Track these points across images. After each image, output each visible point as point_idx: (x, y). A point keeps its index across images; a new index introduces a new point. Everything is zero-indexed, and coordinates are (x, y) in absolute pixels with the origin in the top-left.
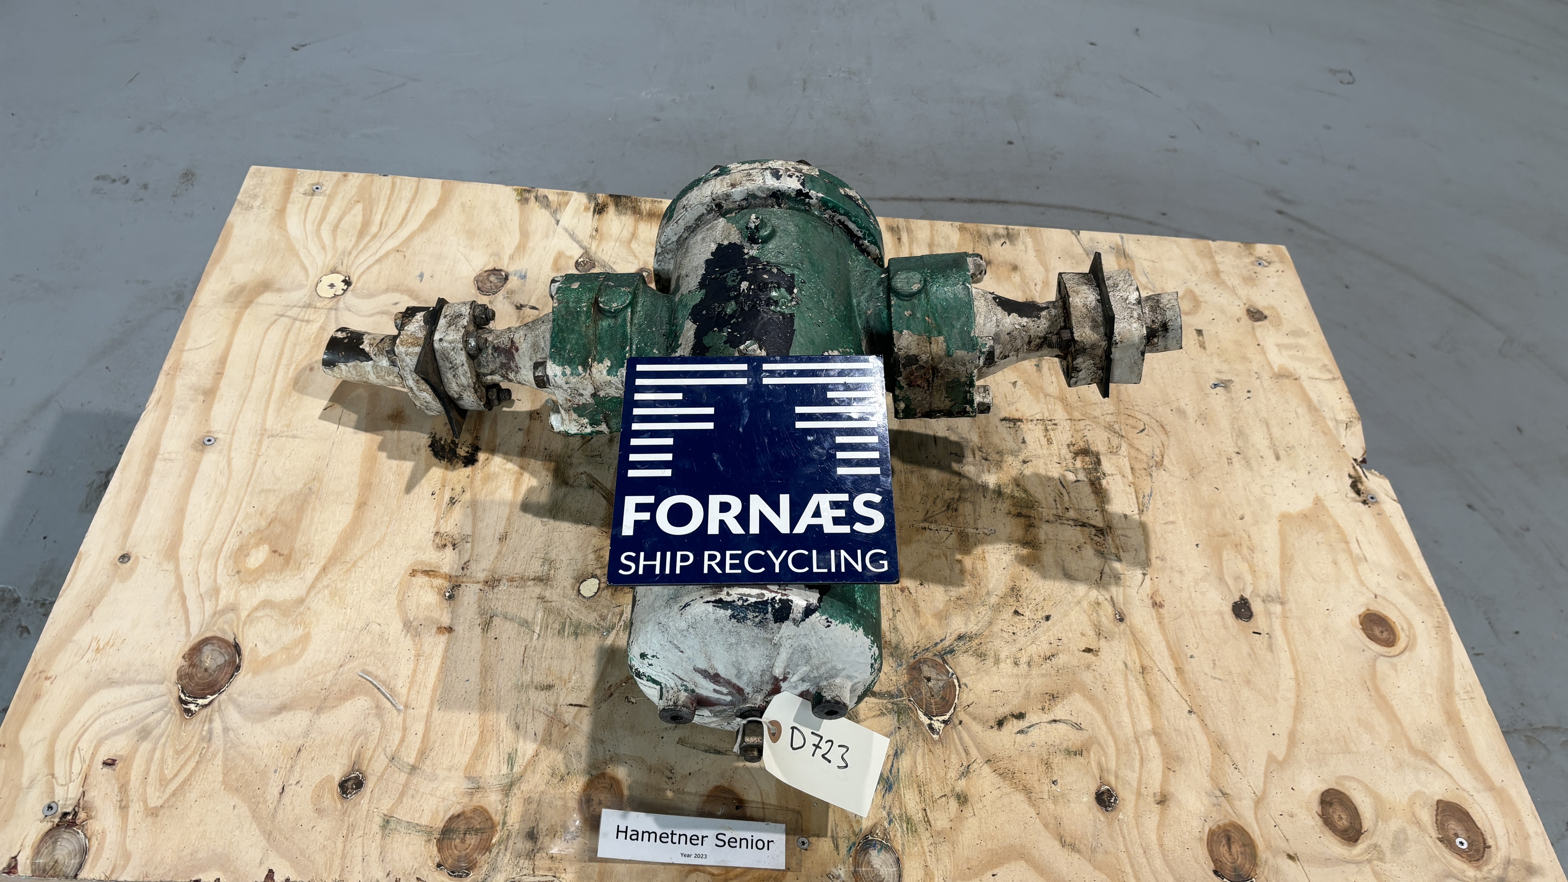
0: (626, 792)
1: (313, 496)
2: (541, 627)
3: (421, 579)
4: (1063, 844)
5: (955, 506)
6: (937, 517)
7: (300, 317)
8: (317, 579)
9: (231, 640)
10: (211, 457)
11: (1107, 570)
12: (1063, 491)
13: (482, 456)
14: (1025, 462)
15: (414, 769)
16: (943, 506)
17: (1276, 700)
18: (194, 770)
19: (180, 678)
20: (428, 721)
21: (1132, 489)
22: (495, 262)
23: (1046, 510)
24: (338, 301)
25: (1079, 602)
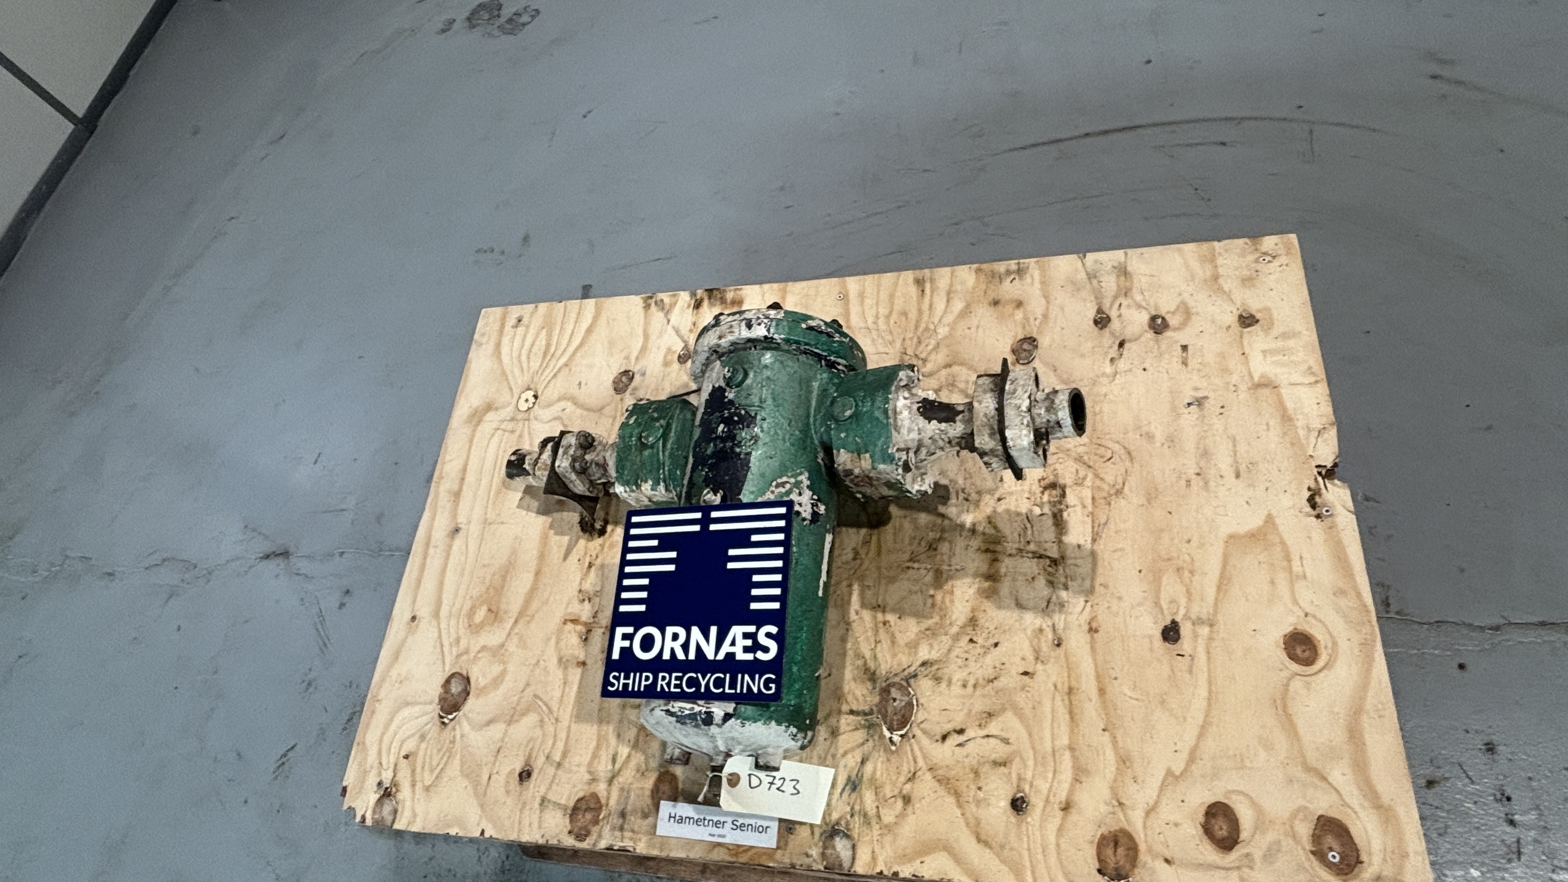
0: (680, 786)
1: (512, 568)
3: (570, 626)
4: (979, 840)
5: (935, 546)
6: (920, 557)
7: (506, 429)
8: (512, 629)
9: (466, 675)
10: (458, 542)
11: (1054, 598)
12: (1028, 526)
13: (609, 528)
14: (999, 500)
15: (559, 765)
16: (926, 547)
17: (1185, 719)
18: (447, 762)
19: (440, 701)
20: (569, 732)
21: (1090, 518)
22: (626, 364)
23: (1010, 544)
24: (530, 412)
25: (1025, 629)
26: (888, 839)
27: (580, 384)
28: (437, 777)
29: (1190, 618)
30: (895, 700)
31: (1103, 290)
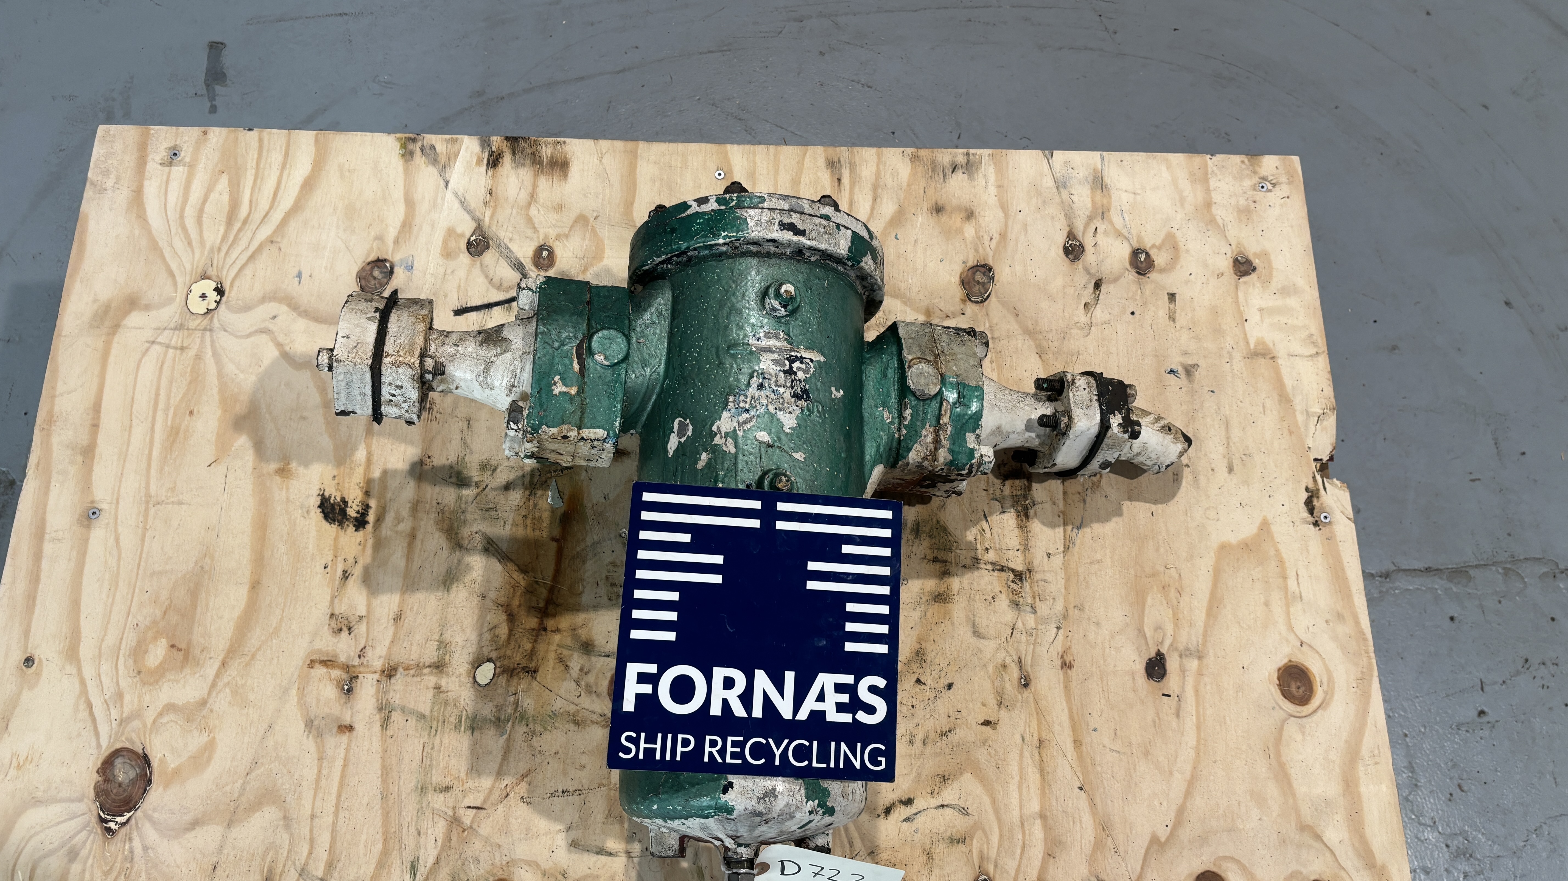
1: (206, 577)
2: (438, 722)
3: (320, 671)
7: (173, 343)
8: (218, 675)
9: (141, 751)
10: (98, 534)
11: (1019, 625)
12: (986, 526)
17: (1171, 774)
19: (97, 795)
21: (1061, 519)
22: (379, 248)
23: (964, 552)
24: (212, 317)
25: (985, 666)
27: (299, 275)
29: (1176, 649)
31: (1075, 206)
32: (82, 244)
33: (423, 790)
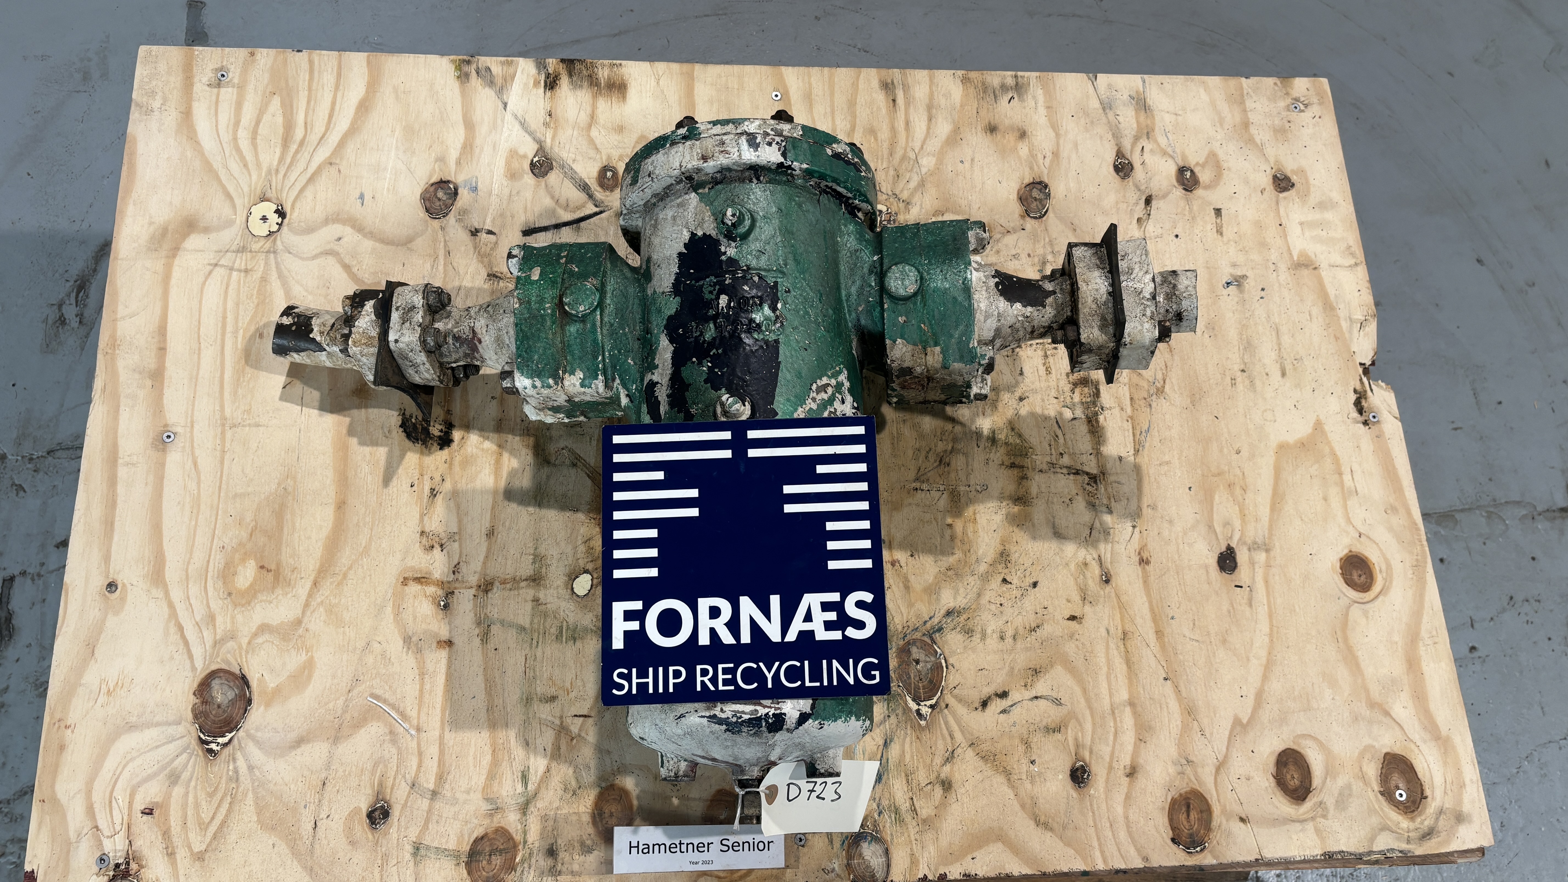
0: (635, 803)
1: (290, 498)
2: (539, 634)
3: (414, 588)
4: (1038, 823)
5: (947, 460)
6: (929, 474)
7: (236, 266)
8: (310, 595)
9: (238, 672)
10: (174, 458)
11: (1097, 524)
12: (1059, 433)
13: (457, 435)
14: (1021, 399)
15: (434, 794)
16: (935, 461)
17: (1248, 660)
18: (229, 811)
19: (196, 717)
20: (442, 744)
21: (1130, 424)
22: (441, 170)
23: (1039, 457)
24: (275, 240)
25: (1067, 564)
26: (929, 836)
27: (362, 197)
28: (215, 837)
29: (1245, 543)
30: (917, 662)
31: (1121, 126)
32: (132, 166)
33: (528, 700)
